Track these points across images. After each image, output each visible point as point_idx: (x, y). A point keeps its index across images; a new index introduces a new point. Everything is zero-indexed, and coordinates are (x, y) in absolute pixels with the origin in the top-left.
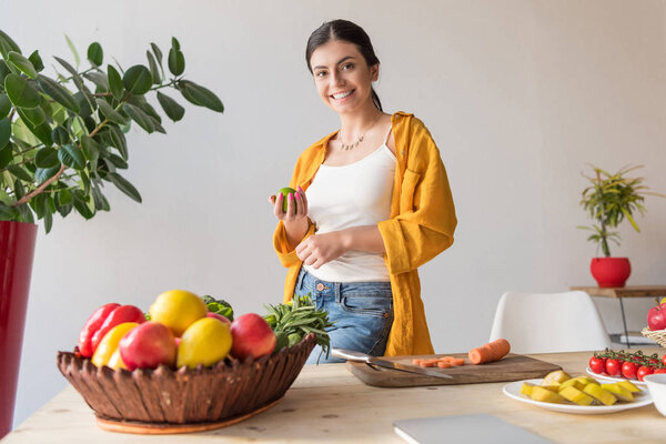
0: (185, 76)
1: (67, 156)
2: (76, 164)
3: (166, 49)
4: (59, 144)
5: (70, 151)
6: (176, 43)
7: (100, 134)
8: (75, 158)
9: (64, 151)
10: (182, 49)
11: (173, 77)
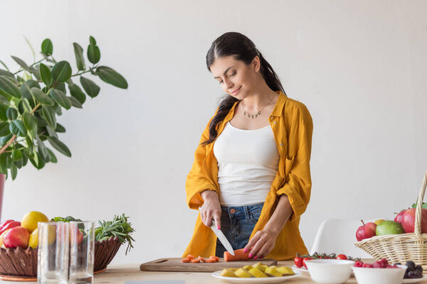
0: (101, 63)
1: (15, 127)
2: (21, 133)
3: (85, 45)
4: (11, 119)
5: (17, 124)
6: (93, 40)
7: (38, 111)
8: (20, 129)
9: (14, 125)
10: (98, 44)
11: (91, 65)
